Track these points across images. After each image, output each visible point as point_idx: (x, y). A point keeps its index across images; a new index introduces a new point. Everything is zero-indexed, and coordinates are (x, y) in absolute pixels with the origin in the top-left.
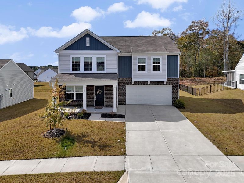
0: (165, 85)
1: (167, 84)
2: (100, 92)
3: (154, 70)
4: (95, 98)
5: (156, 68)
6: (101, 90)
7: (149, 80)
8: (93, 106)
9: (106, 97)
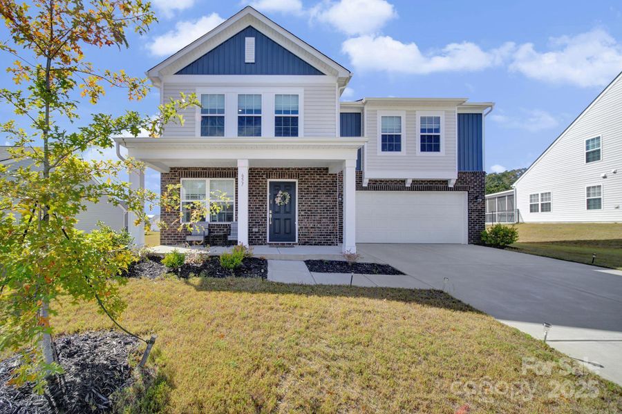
0: (451, 189)
1: (456, 188)
2: (284, 198)
3: (423, 149)
4: (269, 215)
5: (430, 143)
6: (286, 194)
7: (409, 176)
8: (264, 243)
9: (303, 213)
